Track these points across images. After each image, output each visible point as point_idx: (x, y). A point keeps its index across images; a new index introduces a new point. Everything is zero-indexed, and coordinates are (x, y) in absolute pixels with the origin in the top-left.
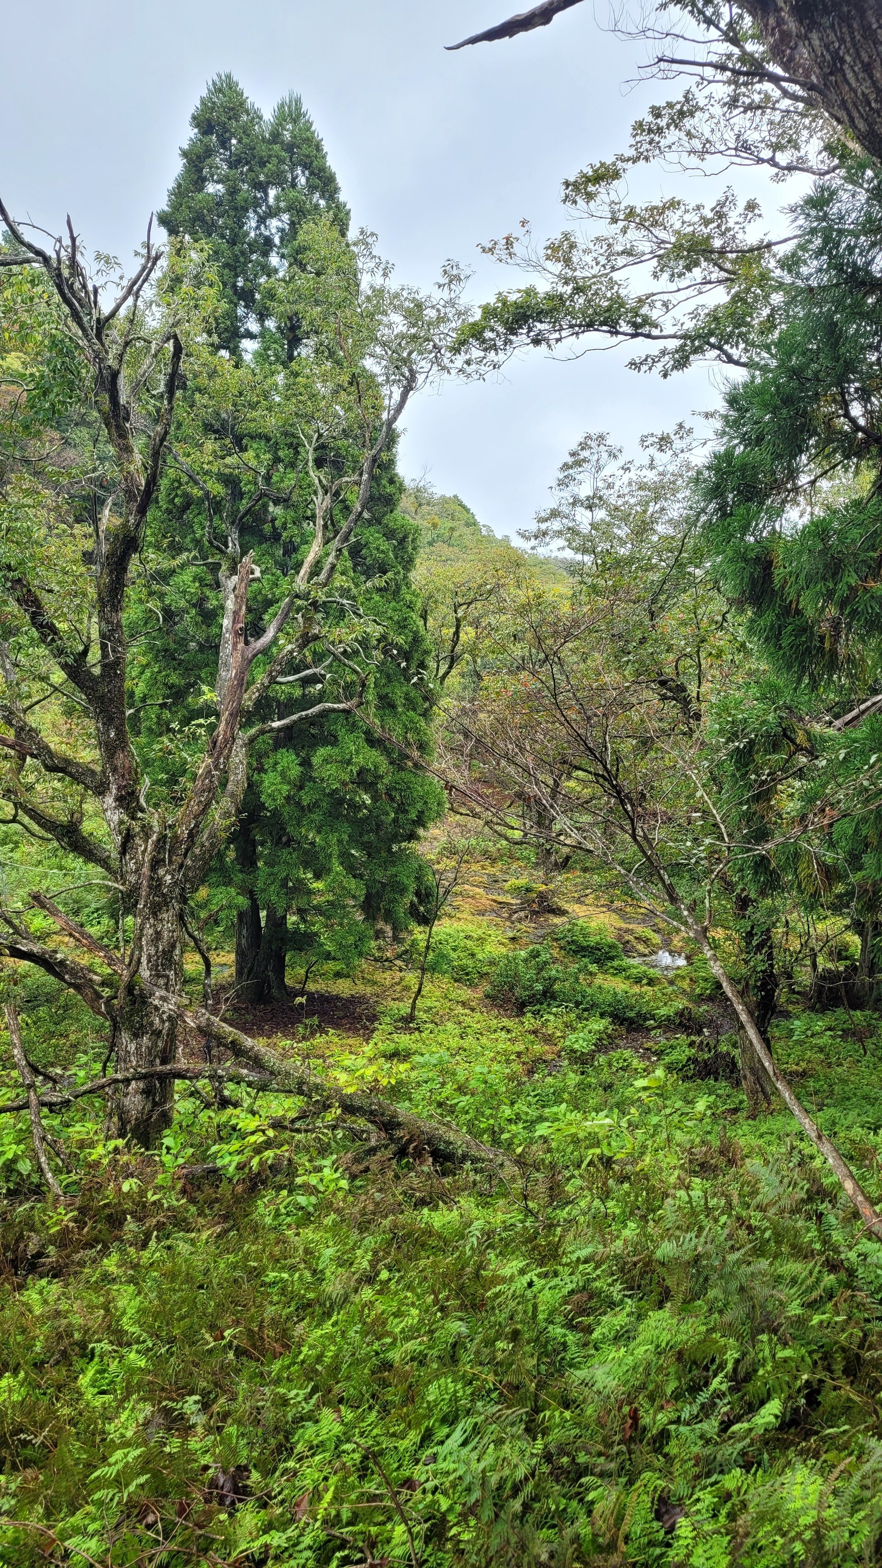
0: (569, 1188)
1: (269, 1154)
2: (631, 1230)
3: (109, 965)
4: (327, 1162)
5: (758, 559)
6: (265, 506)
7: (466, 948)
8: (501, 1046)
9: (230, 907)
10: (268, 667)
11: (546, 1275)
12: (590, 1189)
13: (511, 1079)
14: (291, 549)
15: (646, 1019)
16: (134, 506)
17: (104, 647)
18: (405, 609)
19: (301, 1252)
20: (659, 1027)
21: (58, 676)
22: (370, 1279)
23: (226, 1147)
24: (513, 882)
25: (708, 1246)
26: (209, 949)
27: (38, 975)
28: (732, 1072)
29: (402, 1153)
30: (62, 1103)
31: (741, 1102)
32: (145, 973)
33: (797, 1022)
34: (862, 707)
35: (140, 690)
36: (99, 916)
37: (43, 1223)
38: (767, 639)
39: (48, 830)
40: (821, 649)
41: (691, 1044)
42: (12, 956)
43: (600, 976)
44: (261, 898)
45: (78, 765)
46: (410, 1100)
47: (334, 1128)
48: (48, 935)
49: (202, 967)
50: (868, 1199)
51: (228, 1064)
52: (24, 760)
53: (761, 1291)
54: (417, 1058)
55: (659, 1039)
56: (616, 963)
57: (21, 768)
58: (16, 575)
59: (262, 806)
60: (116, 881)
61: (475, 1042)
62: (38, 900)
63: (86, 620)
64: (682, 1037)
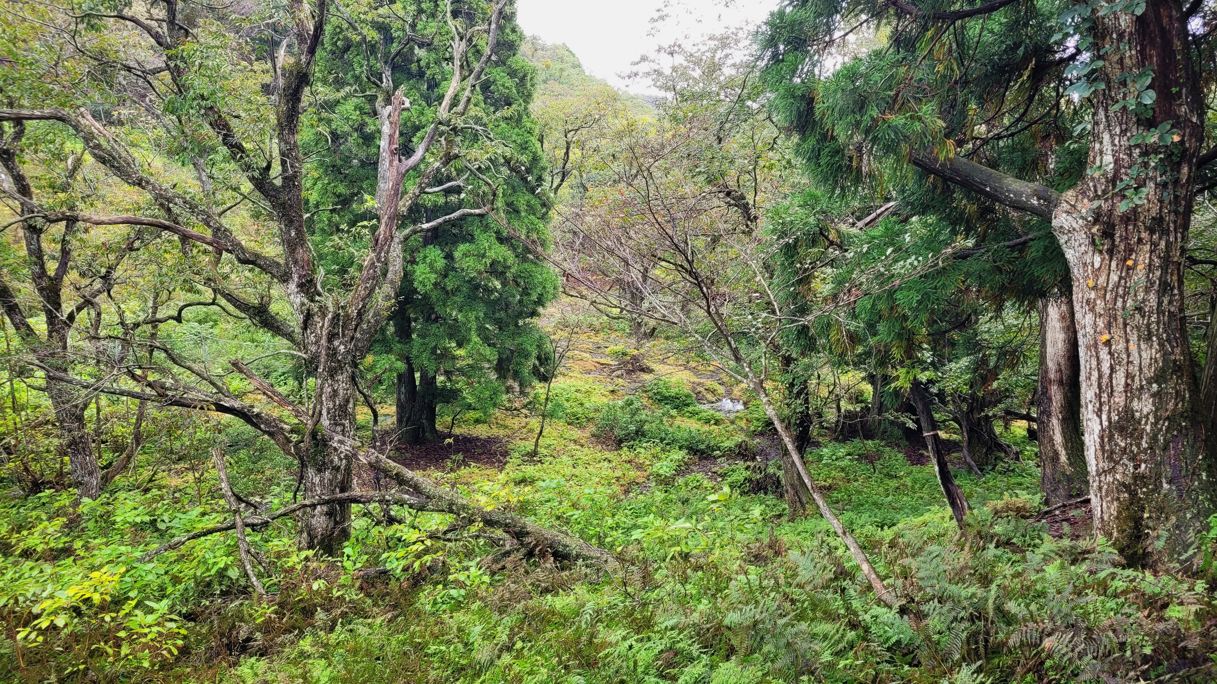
0: (657, 576)
1: (428, 558)
2: (704, 606)
3: (296, 416)
4: (473, 563)
5: (803, 96)
6: (412, 49)
7: (576, 400)
8: (604, 473)
9: (391, 370)
10: (418, 180)
11: (642, 640)
12: (674, 577)
13: (612, 497)
14: (433, 85)
15: (713, 450)
16: (305, 47)
17: (283, 163)
18: (526, 134)
19: (455, 629)
20: (723, 456)
21: (247, 187)
22: (509, 648)
23: (393, 554)
24: (612, 348)
25: (764, 614)
26: (375, 403)
27: (238, 425)
28: (777, 488)
29: (530, 554)
30: (262, 524)
31: (784, 510)
32: (325, 422)
33: (825, 450)
34: (879, 211)
35: (313, 197)
36: (286, 379)
37: (251, 615)
38: (809, 159)
39: (242, 311)
40: (850, 167)
41: (747, 468)
42: (217, 410)
43: (679, 418)
44: (416, 363)
45: (265, 258)
46: (535, 515)
47: (478, 537)
48: (245, 394)
49: (370, 417)
50: (878, 576)
51: (393, 491)
52: (221, 254)
53: (802, 645)
54: (540, 483)
55: (723, 465)
56: (691, 409)
57: (218, 261)
58: (209, 103)
59: (415, 291)
60: (300, 350)
61: (584, 470)
62: (236, 366)
63: (267, 141)
64: (741, 464)
